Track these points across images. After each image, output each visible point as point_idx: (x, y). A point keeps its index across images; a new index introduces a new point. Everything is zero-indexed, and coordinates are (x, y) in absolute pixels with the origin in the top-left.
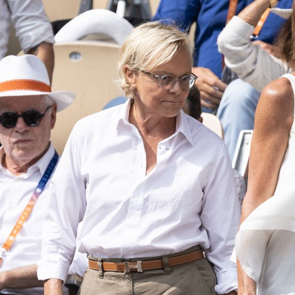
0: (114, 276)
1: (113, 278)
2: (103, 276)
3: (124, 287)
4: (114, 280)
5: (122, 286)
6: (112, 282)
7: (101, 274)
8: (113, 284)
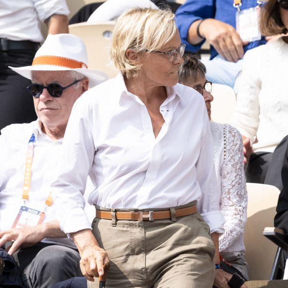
0: (127, 224)
1: (126, 226)
2: (116, 224)
3: (137, 234)
4: (128, 227)
5: (135, 233)
6: (125, 229)
7: (114, 223)
8: (126, 231)
